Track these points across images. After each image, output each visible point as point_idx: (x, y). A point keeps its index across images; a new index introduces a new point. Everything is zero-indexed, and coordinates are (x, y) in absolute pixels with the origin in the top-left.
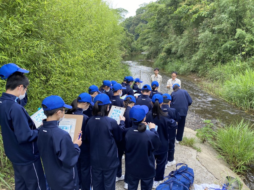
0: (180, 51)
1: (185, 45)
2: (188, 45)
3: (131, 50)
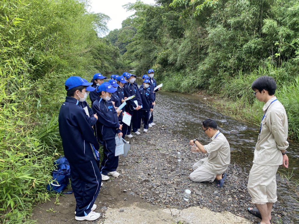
0: (180, 61)
1: (186, 51)
2: (191, 51)
3: (117, 66)
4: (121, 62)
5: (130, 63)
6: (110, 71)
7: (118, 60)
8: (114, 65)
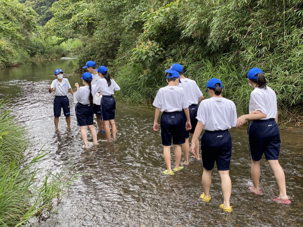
3: (32, 50)
4: (41, 41)
5: (62, 41)
6: (15, 62)
7: (33, 37)
8: (25, 49)
